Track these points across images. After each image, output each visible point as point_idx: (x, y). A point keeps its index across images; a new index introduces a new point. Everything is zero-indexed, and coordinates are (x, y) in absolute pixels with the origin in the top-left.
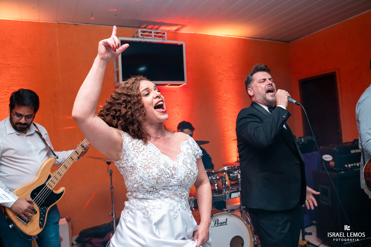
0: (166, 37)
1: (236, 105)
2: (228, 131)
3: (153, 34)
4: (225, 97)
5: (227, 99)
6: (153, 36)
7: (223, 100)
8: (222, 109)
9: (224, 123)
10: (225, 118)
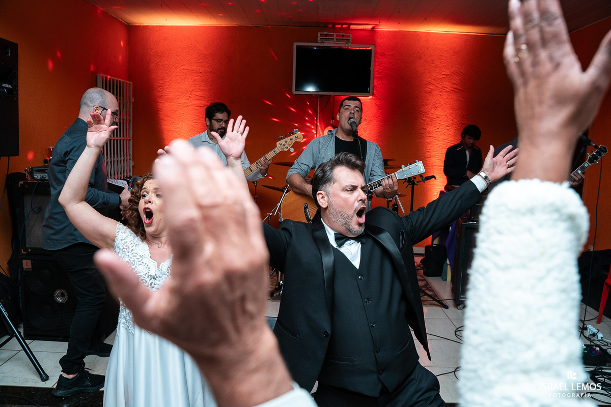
0: (351, 41)
1: (447, 125)
2: (430, 157)
3: (335, 38)
4: (432, 113)
5: (435, 117)
6: (335, 40)
7: (429, 118)
8: (426, 129)
9: (426, 147)
10: (428, 141)
